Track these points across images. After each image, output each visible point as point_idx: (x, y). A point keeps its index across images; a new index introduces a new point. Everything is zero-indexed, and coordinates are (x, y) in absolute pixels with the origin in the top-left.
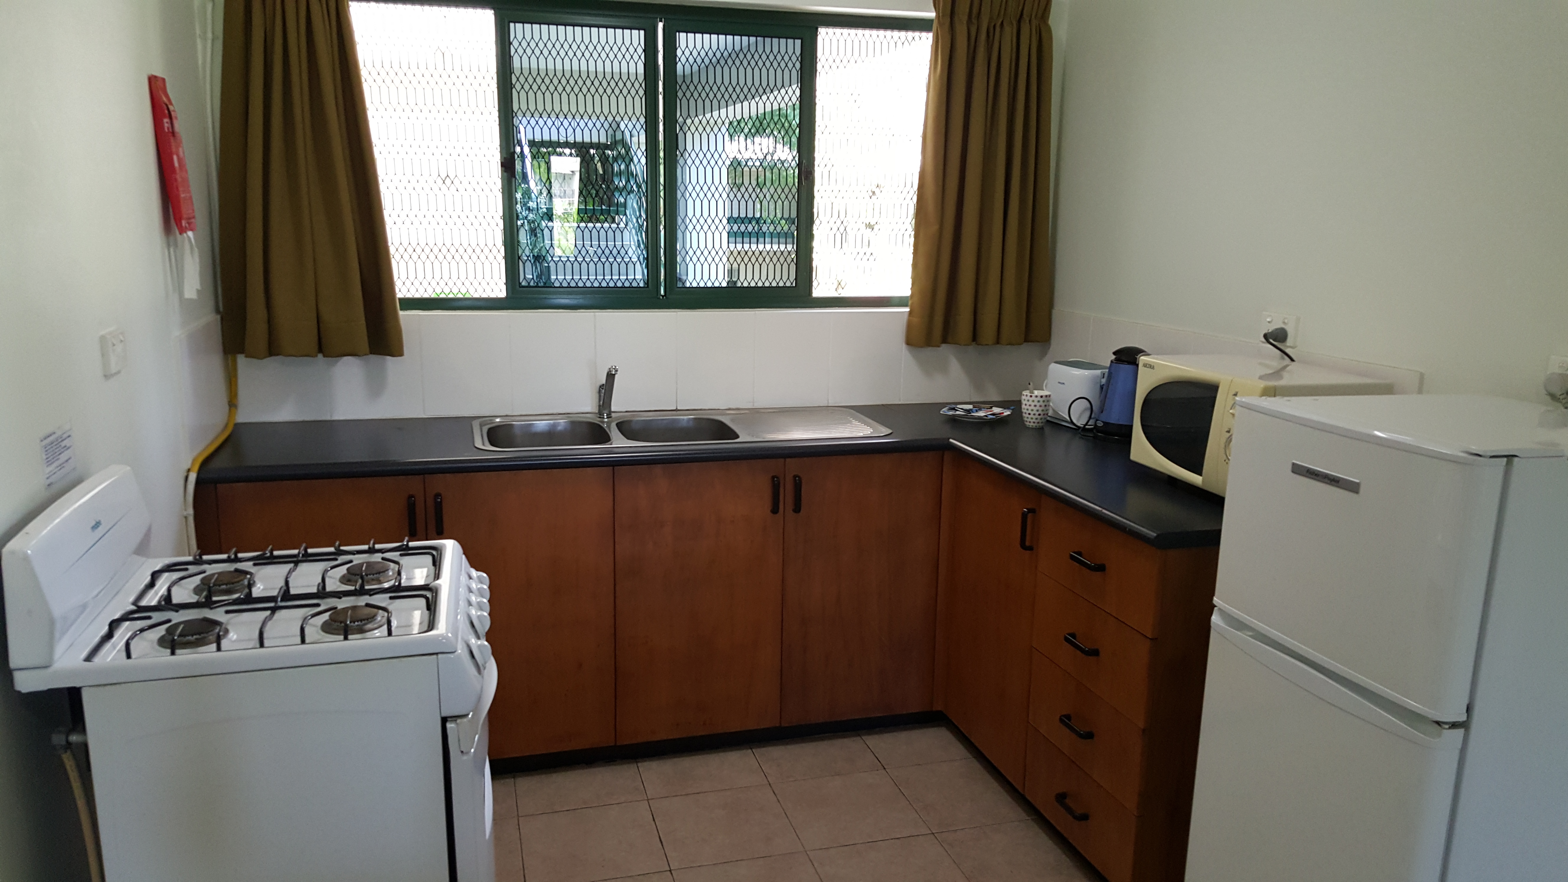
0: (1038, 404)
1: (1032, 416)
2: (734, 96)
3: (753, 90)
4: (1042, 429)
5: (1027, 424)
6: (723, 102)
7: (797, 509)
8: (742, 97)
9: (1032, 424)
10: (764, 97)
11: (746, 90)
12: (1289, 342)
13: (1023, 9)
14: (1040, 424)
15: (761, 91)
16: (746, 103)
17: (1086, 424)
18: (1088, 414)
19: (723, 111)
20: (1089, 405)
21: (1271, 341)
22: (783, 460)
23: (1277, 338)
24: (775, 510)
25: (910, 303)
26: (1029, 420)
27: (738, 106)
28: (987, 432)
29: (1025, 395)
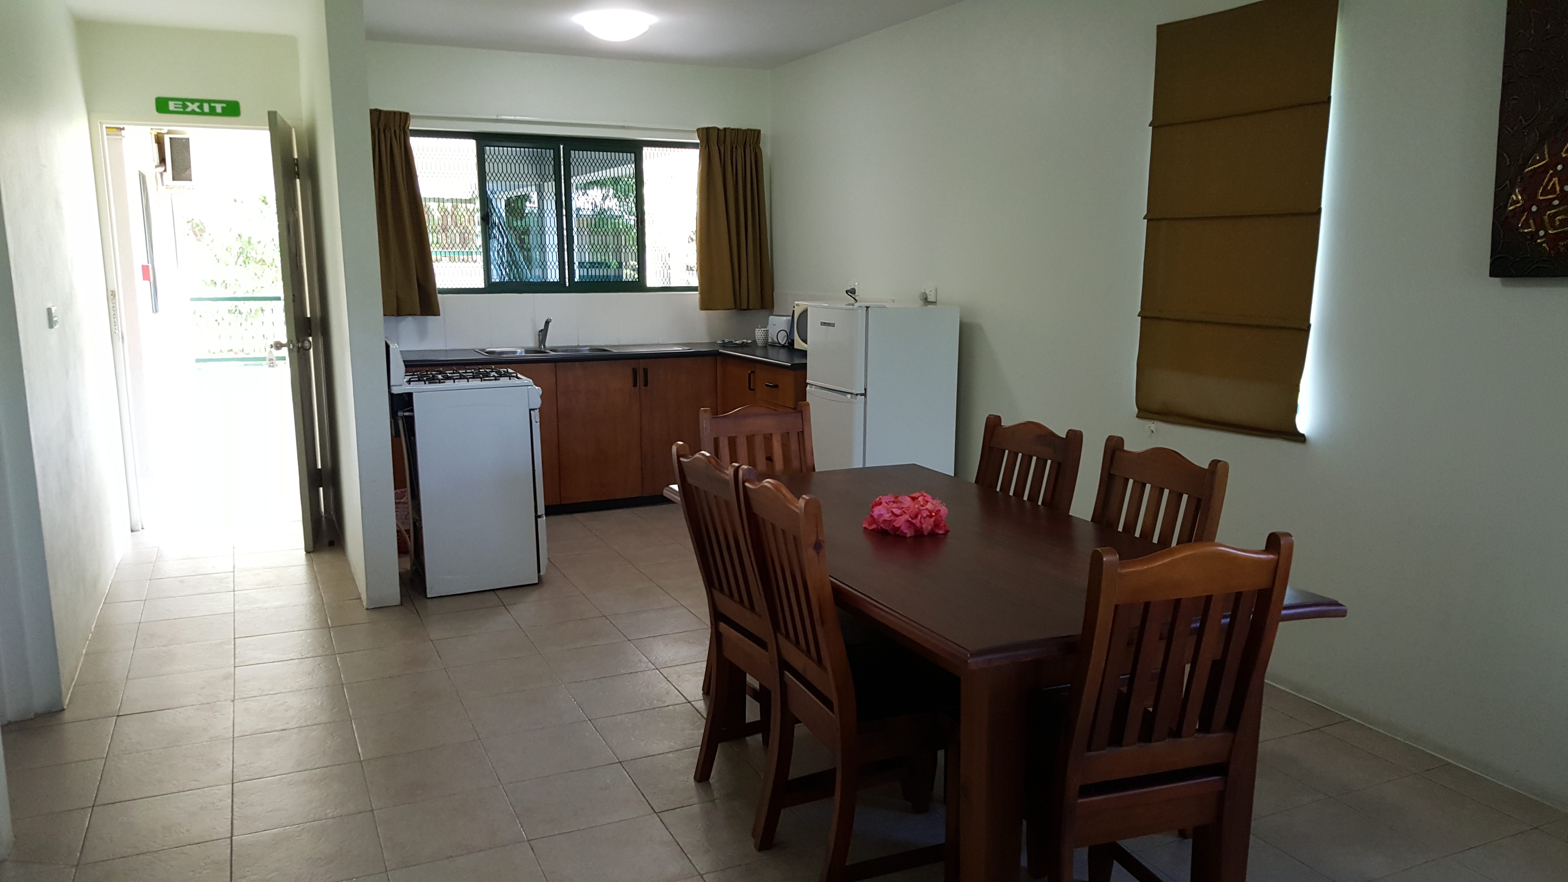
0: (763, 334)
1: (760, 340)
2: (610, 165)
3: (619, 162)
4: (766, 347)
5: (758, 344)
6: (600, 168)
7: (646, 385)
8: (614, 165)
9: (760, 345)
10: (625, 166)
11: (615, 162)
12: (857, 294)
13: (746, 139)
14: (764, 345)
15: (627, 162)
16: (616, 169)
17: (785, 343)
18: (786, 339)
19: (600, 172)
20: (786, 334)
21: (849, 294)
22: (638, 360)
23: (852, 292)
24: (635, 385)
25: (699, 289)
26: (759, 342)
27: (612, 169)
28: (740, 349)
29: (757, 330)
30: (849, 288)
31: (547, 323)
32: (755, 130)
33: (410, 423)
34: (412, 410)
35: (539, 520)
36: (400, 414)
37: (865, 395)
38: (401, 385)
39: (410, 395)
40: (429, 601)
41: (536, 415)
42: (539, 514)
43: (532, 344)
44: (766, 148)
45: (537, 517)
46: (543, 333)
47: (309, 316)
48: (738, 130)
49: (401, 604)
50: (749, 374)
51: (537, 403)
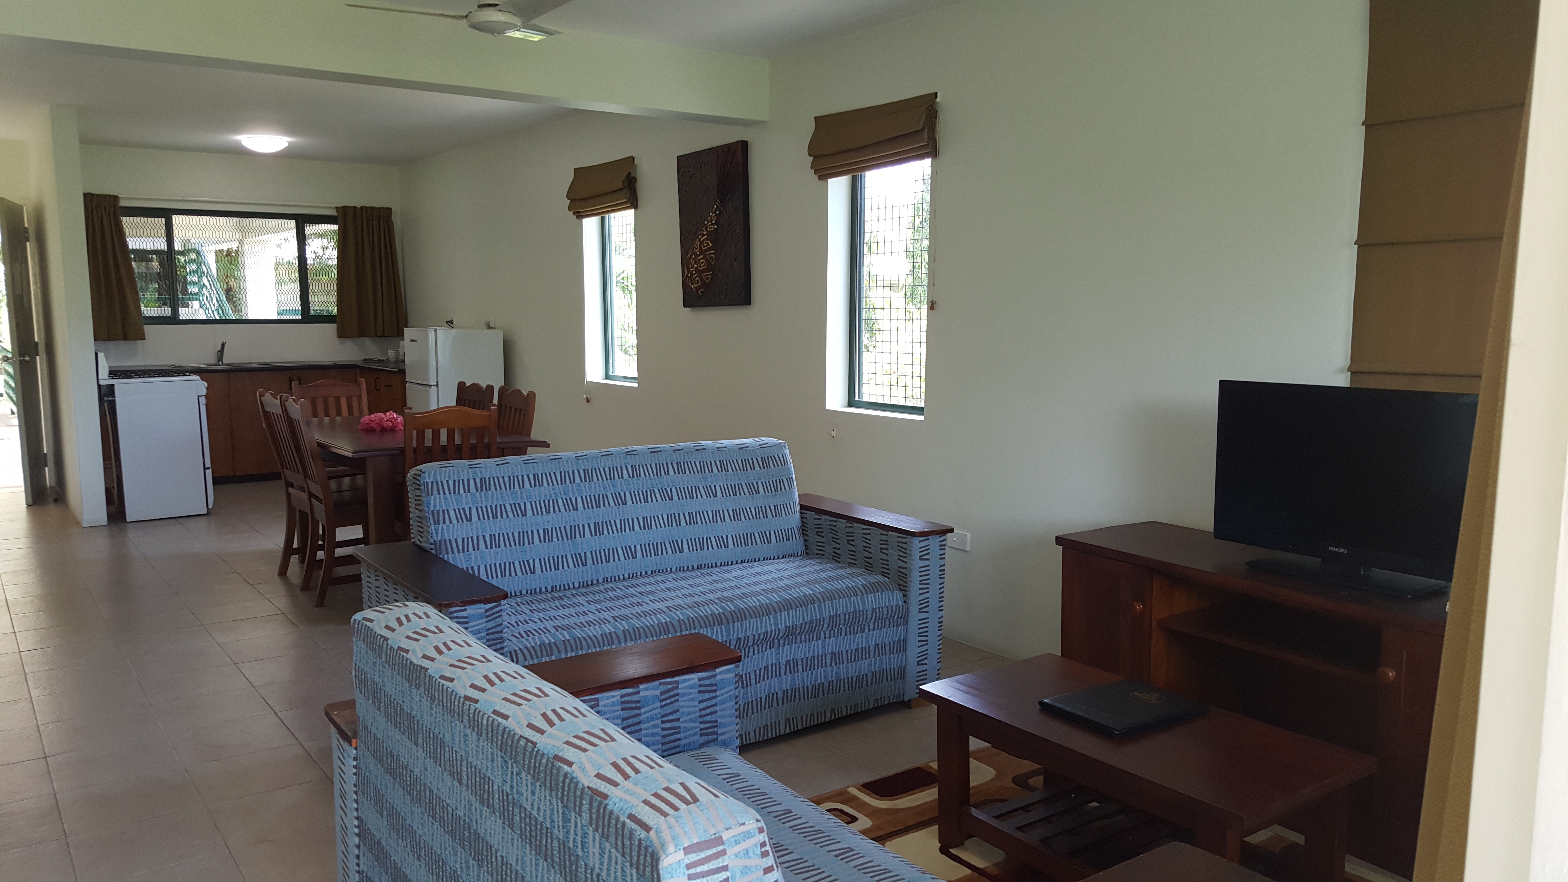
0: (394, 354)
4: (397, 362)
9: (392, 361)
12: (454, 324)
13: (380, 214)
14: (395, 361)
22: (292, 371)
26: (391, 359)
28: (377, 364)
29: (389, 351)
30: (449, 320)
31: (223, 345)
32: (387, 208)
33: (112, 405)
34: (114, 397)
35: (207, 471)
36: (106, 399)
37: (437, 386)
38: (105, 380)
39: (112, 386)
40: (129, 525)
41: (203, 400)
42: (206, 466)
43: (213, 361)
44: (397, 220)
45: (205, 469)
46: (221, 352)
47: (36, 340)
48: (373, 208)
49: (108, 525)
50: (375, 380)
51: (204, 392)
